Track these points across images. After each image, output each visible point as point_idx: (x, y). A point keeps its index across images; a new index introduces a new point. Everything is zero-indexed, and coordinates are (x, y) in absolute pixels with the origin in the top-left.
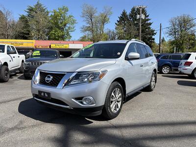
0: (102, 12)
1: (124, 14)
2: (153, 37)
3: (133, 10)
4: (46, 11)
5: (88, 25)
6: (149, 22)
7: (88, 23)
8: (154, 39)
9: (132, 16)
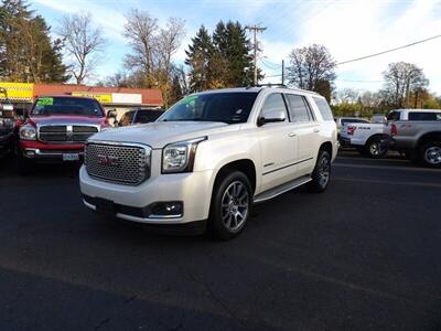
0: (167, 29)
1: (203, 33)
2: (259, 82)
3: (221, 26)
5: (135, 54)
9: (218, 40)
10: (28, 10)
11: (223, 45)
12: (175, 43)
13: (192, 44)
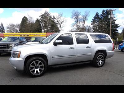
1: (97, 15)
2: (117, 29)
3: (103, 11)
4: (50, 15)
5: (75, 23)
6: (114, 19)
7: (75, 21)
8: (118, 30)
9: (102, 16)
10: (49, 14)
11: (104, 18)
12: (87, 18)
13: (93, 18)
